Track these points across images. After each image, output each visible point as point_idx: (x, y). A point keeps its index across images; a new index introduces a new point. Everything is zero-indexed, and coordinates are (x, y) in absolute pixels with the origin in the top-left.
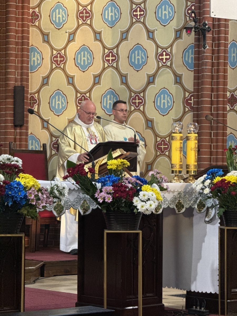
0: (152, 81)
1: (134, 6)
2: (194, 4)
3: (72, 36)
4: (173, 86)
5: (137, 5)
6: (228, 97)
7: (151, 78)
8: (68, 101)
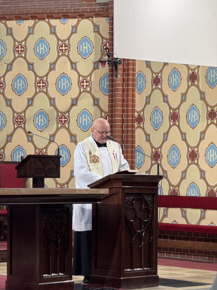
0: (75, 104)
1: (60, 42)
2: (109, 41)
3: (9, 67)
4: (92, 107)
5: (62, 42)
6: (136, 116)
7: (74, 101)
8: (7, 120)
